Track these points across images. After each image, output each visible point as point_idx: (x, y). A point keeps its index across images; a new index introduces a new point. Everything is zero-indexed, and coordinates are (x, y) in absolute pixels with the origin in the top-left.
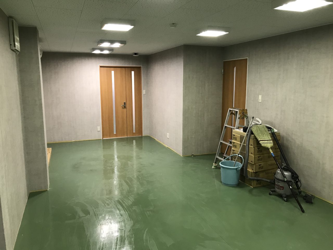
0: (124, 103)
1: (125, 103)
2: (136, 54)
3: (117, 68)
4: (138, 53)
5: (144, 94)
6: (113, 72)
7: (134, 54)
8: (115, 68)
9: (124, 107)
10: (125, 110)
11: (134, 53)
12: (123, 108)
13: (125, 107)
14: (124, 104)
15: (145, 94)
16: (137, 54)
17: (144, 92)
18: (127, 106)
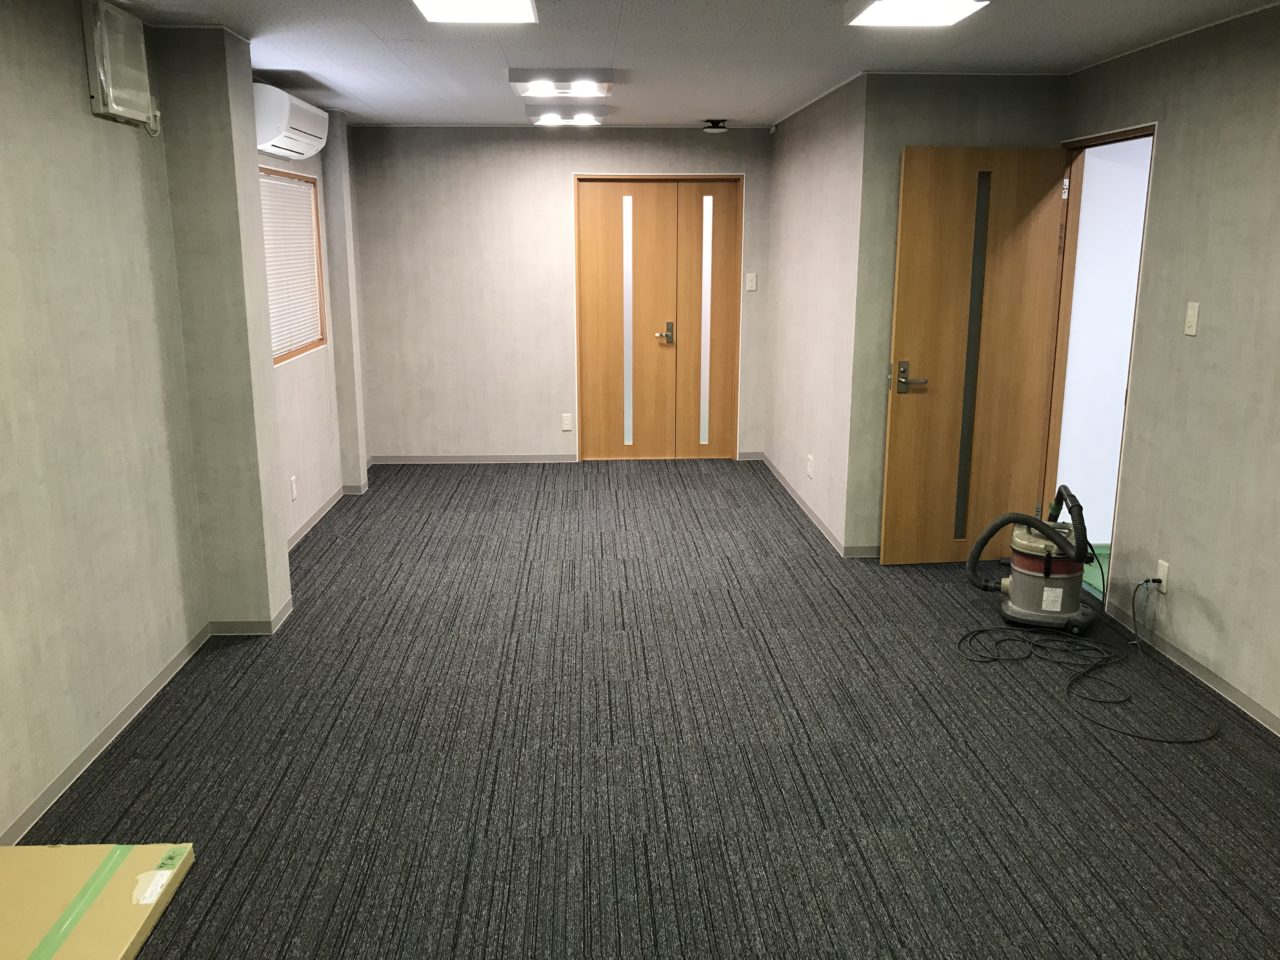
0: (668, 323)
1: (672, 324)
2: (715, 124)
3: (645, 185)
4: (724, 121)
5: (748, 288)
6: (628, 201)
7: (710, 124)
8: (637, 184)
9: (665, 342)
10: (670, 352)
11: (707, 121)
12: (661, 344)
13: (669, 340)
14: (668, 330)
15: (754, 288)
16: (721, 124)
17: (748, 281)
18: (681, 337)
